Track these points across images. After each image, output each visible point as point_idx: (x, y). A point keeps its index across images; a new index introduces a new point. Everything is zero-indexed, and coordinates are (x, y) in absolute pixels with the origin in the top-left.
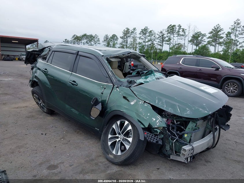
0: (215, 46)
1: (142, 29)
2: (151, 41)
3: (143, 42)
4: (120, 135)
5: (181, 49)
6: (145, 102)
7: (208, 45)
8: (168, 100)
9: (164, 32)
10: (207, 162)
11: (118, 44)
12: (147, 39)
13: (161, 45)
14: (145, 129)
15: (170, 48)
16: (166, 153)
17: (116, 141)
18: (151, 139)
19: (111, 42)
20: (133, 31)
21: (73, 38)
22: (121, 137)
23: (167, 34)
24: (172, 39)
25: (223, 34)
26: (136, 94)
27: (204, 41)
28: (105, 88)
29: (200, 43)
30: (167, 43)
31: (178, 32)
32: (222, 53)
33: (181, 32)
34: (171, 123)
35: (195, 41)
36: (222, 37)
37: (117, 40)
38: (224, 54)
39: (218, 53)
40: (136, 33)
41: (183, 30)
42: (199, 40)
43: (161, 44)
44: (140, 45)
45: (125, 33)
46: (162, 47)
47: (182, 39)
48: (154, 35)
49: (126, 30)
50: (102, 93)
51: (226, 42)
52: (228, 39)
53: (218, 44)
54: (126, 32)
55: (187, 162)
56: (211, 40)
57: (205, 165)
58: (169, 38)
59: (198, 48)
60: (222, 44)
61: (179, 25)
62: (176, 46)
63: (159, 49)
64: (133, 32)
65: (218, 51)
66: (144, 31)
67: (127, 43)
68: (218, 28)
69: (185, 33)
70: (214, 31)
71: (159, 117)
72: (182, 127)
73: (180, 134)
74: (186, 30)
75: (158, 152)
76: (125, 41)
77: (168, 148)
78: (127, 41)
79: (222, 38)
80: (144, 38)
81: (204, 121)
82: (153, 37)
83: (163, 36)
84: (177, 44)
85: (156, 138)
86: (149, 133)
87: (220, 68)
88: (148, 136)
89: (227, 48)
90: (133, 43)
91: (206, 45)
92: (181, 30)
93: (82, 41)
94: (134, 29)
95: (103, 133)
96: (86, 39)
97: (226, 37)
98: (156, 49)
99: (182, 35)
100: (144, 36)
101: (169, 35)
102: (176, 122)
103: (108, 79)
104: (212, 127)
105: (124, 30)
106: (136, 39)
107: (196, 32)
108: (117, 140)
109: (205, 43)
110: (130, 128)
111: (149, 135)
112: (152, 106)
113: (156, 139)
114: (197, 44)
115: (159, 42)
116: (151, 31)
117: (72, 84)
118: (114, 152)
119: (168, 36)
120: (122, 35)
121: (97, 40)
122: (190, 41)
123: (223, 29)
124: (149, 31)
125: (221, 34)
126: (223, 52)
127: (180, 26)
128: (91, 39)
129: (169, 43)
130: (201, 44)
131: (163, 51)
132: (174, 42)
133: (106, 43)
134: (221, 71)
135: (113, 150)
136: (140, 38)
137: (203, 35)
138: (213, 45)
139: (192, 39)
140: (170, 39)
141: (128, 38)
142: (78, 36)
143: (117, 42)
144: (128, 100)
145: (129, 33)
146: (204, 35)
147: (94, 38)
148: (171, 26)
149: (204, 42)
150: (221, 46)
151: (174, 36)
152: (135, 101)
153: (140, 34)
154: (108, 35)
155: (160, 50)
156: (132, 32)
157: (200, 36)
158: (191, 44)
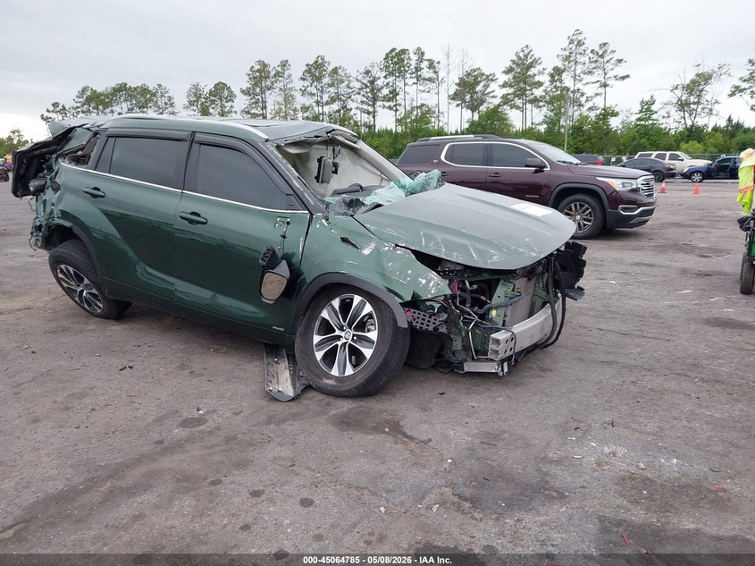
0: (522, 110)
1: (307, 65)
2: (340, 99)
3: (314, 104)
4: (343, 330)
5: (429, 122)
6: (397, 245)
7: (505, 107)
8: (448, 237)
9: (377, 72)
10: (545, 370)
11: (235, 112)
12: (327, 95)
13: (369, 113)
14: (405, 305)
15: (398, 121)
16: (453, 359)
17: (337, 345)
18: (422, 324)
19: (213, 106)
20: (279, 69)
21: (81, 100)
22: (346, 336)
23: (385, 77)
24: (402, 93)
25: (541, 73)
26: (372, 228)
27: (492, 95)
28: (288, 223)
29: (482, 102)
30: (387, 104)
31: (418, 69)
32: (543, 128)
33: (426, 70)
34: (458, 288)
35: (468, 97)
36: (540, 84)
37: (230, 100)
38: (549, 131)
39: (532, 129)
40: (290, 76)
41: (431, 65)
42: (477, 93)
43: (371, 109)
44: (306, 115)
45: (254, 78)
46: (374, 117)
47: (429, 92)
48: (347, 82)
49: (257, 67)
50: (284, 237)
51: (553, 98)
52: (555, 87)
53: (531, 102)
54: (258, 74)
55: (501, 374)
56: (511, 90)
57: (540, 376)
58: (391, 89)
59: (476, 117)
60: (541, 104)
61: (419, 49)
62: (415, 113)
63: (366, 125)
64: (279, 72)
65: (532, 124)
66: (315, 71)
67: (264, 108)
68: (526, 56)
69: (436, 72)
70: (518, 65)
71: (433, 275)
72: (483, 298)
73: (481, 312)
74: (439, 63)
75: (433, 363)
76: (257, 103)
77: (457, 345)
78: (264, 102)
79: (540, 86)
80: (315, 92)
81: (529, 280)
82: (343, 89)
83: (372, 82)
84: (417, 107)
85: (432, 320)
86: (417, 312)
87: (545, 167)
88: (414, 319)
89: (556, 114)
90: (283, 107)
91: (499, 106)
92: (425, 64)
93: (114, 108)
94: (284, 66)
95: (298, 334)
96: (125, 100)
97: (550, 81)
98: (357, 125)
99: (430, 80)
100: (316, 87)
101: (391, 79)
102: (471, 286)
103: (293, 200)
104: (548, 292)
105: (253, 67)
106: (291, 96)
107: (467, 68)
108: (339, 343)
109: (497, 101)
110: (368, 309)
111: (416, 315)
112: (414, 252)
113: (434, 323)
114: (473, 105)
115: (363, 102)
116: (335, 71)
117: (191, 221)
118: (335, 372)
119: (388, 84)
120: (246, 85)
121: (166, 104)
122: (454, 97)
123: (540, 59)
124: (330, 68)
125: (535, 75)
126: (545, 126)
127: (420, 53)
128: (143, 100)
129: (392, 104)
130: (485, 104)
131: (377, 130)
132: (408, 103)
133: (195, 111)
134: (549, 175)
135: (331, 367)
136: (304, 92)
137: (488, 76)
138: (518, 108)
139: (457, 90)
140: (394, 93)
141: (268, 93)
142: (99, 90)
143: (232, 107)
144: (354, 246)
145: (267, 77)
146: (490, 77)
147: (154, 95)
148: (394, 53)
149: (493, 97)
150: (540, 107)
151: (405, 85)
152: (373, 245)
153: (303, 79)
154: (202, 85)
155: (370, 127)
156: (278, 74)
157: (480, 82)
158: (458, 105)
